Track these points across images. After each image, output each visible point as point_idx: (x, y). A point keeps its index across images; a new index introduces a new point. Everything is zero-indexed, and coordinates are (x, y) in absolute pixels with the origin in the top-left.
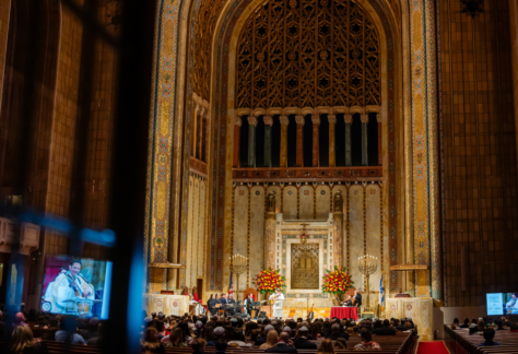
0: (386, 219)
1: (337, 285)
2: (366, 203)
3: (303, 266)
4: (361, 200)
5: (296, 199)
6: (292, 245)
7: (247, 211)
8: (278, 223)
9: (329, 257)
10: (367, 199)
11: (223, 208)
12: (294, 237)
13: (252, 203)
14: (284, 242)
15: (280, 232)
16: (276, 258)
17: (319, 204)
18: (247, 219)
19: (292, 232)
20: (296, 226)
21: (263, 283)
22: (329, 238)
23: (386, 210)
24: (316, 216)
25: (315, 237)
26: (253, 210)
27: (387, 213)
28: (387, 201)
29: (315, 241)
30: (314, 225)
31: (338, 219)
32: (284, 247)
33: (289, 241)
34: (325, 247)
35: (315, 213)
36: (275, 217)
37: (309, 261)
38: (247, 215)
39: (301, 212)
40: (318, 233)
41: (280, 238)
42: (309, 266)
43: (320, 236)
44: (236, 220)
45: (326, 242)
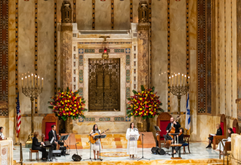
0: (193, 30)
1: (147, 109)
2: (171, 11)
3: (101, 84)
4: (165, 8)
5: (91, 6)
6: (89, 60)
7: (33, 19)
8: (74, 35)
9: (132, 75)
10: (171, 7)
11: (7, 16)
12: (92, 51)
13: (39, 10)
14: (81, 57)
15: (76, 45)
16: (73, 76)
17: (117, 12)
18: (33, 29)
19: (89, 46)
20: (95, 39)
21: (63, 107)
22: (133, 52)
23: (194, 20)
24: (114, 25)
25: (117, 51)
26: (40, 18)
27: (195, 24)
28: (195, 10)
29: (116, 56)
30: (114, 37)
31: (144, 32)
32: (81, 63)
33: (87, 56)
34: (128, 63)
35: (113, 22)
36: (70, 29)
37: (107, 77)
38: (33, 24)
39: (97, 21)
40: (119, 46)
41: (76, 53)
42: (107, 84)
43: (122, 51)
44: (20, 30)
45: (128, 57)
